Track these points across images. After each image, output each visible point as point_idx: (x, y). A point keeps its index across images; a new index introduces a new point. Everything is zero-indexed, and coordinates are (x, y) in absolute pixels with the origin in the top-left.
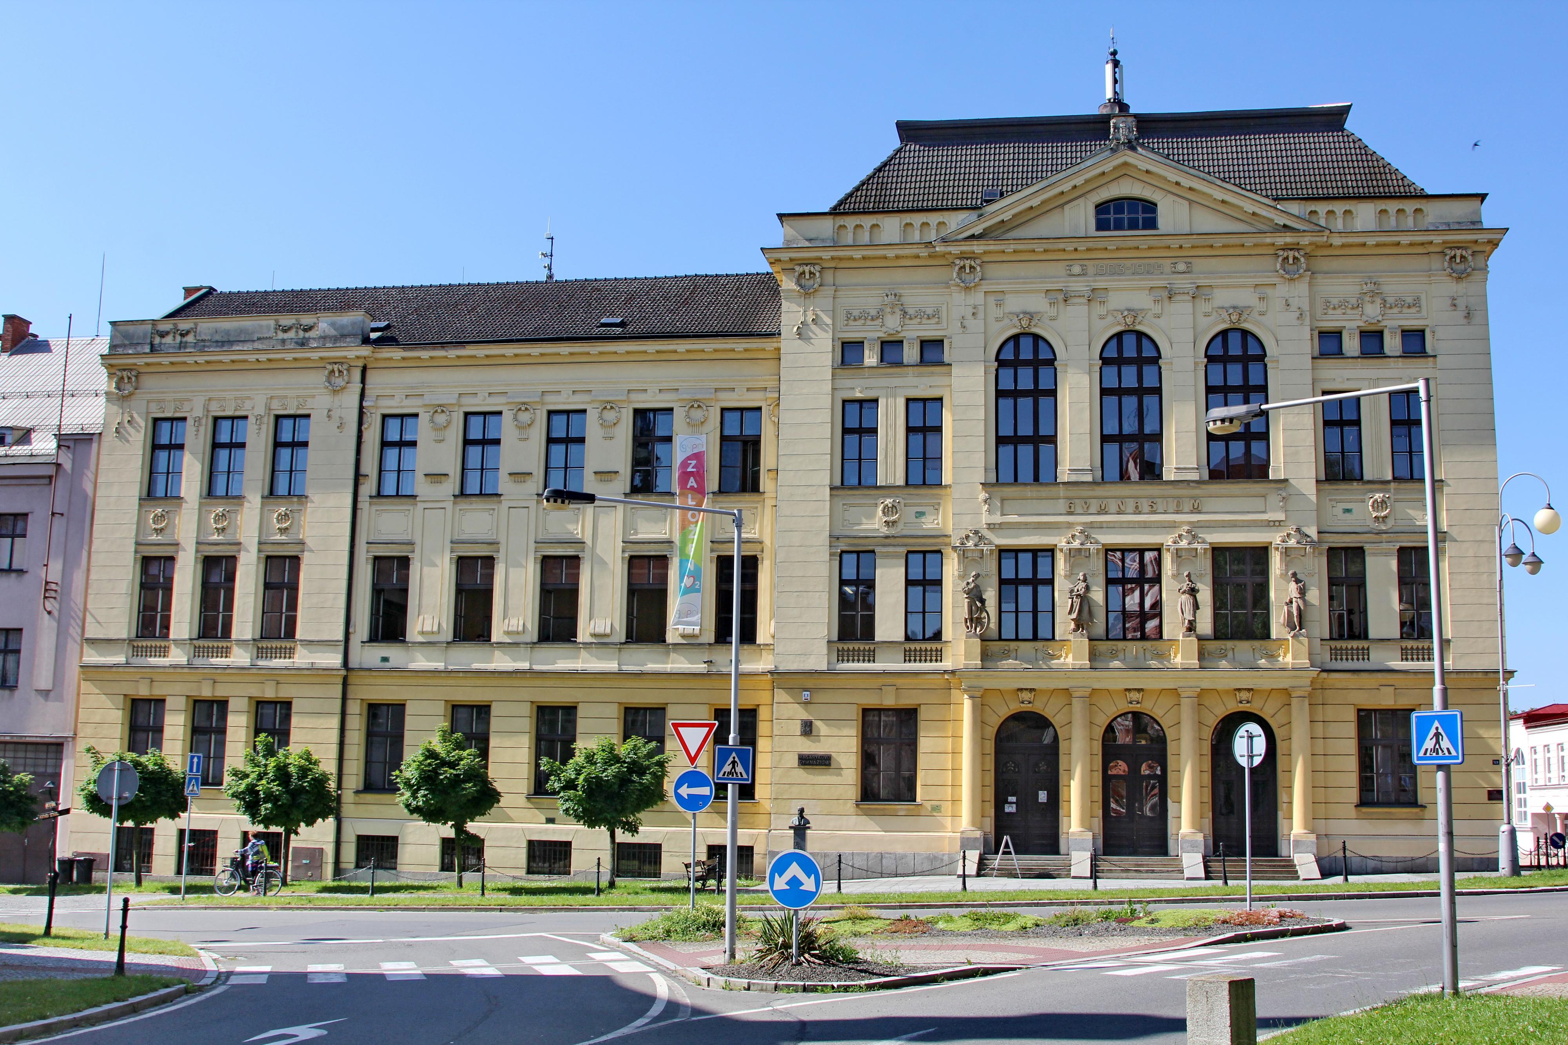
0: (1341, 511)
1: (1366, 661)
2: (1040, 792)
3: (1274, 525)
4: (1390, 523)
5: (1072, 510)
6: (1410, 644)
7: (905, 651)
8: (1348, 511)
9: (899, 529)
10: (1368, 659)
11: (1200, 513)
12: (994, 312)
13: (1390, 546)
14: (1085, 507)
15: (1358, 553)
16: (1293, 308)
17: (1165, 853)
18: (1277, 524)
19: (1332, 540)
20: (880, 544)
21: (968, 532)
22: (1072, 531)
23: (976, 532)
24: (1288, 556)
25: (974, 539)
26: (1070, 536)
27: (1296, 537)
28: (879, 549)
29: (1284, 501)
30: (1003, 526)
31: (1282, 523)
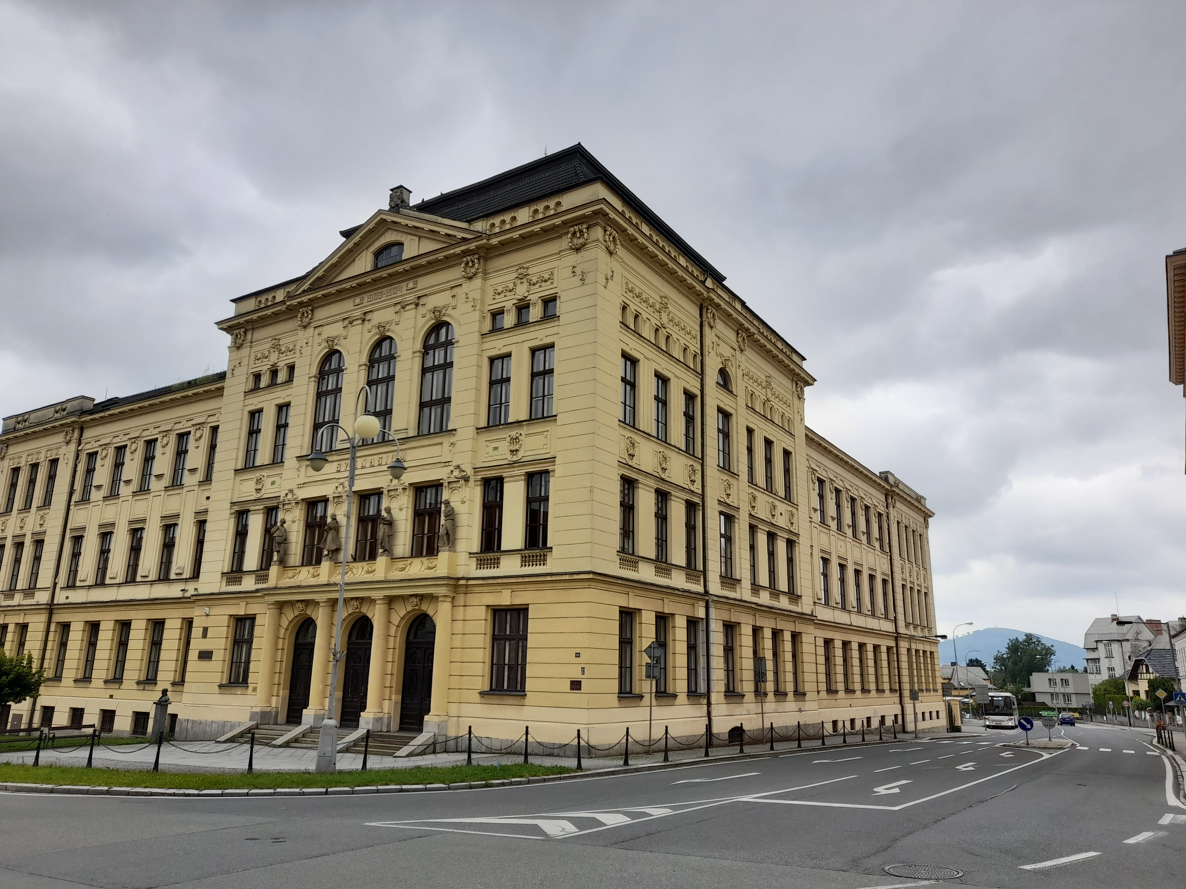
0: (492, 449)
1: (496, 569)
3: (445, 466)
7: (256, 577)
8: (496, 448)
9: (262, 494)
10: (498, 567)
12: (318, 340)
13: (521, 472)
14: (345, 466)
15: (500, 480)
16: (471, 299)
18: (447, 464)
19: (483, 473)
20: (252, 505)
21: (287, 492)
22: (337, 484)
23: (291, 491)
24: (451, 489)
25: (290, 496)
26: (335, 488)
27: (456, 473)
28: (252, 508)
29: (452, 446)
30: (305, 485)
31: (450, 464)
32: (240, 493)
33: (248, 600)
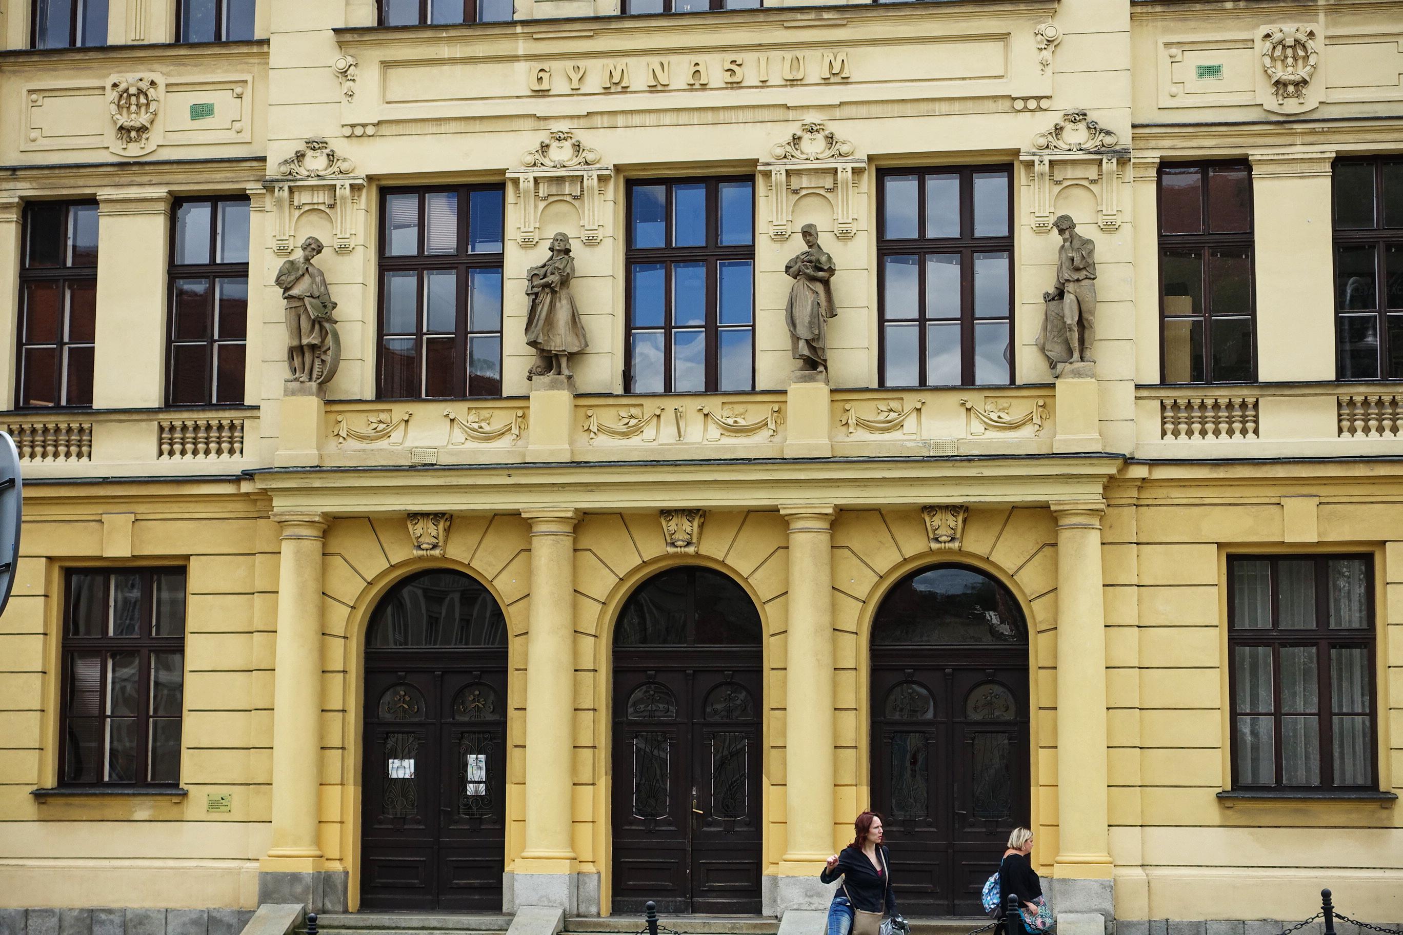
0: (1193, 74)
1: (1251, 435)
2: (471, 758)
3: (1026, 109)
4: (1312, 98)
5: (545, 86)
6: (1359, 392)
7: (161, 429)
8: (1210, 71)
9: (151, 147)
10: (1256, 432)
11: (846, 81)
13: (1313, 151)
14: (575, 77)
17: (757, 910)
18: (1032, 104)
19: (1167, 143)
20: (106, 181)
21: (301, 146)
22: (544, 137)
23: (316, 145)
24: (1058, 183)
25: (316, 163)
26: (538, 147)
27: (1076, 136)
28: (103, 193)
29: (1052, 48)
30: (384, 130)
31: (1044, 104)
32: (33, 134)
33: (141, 508)
